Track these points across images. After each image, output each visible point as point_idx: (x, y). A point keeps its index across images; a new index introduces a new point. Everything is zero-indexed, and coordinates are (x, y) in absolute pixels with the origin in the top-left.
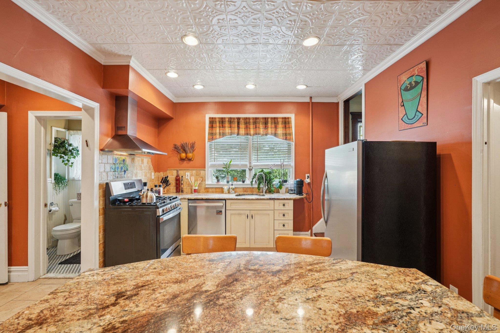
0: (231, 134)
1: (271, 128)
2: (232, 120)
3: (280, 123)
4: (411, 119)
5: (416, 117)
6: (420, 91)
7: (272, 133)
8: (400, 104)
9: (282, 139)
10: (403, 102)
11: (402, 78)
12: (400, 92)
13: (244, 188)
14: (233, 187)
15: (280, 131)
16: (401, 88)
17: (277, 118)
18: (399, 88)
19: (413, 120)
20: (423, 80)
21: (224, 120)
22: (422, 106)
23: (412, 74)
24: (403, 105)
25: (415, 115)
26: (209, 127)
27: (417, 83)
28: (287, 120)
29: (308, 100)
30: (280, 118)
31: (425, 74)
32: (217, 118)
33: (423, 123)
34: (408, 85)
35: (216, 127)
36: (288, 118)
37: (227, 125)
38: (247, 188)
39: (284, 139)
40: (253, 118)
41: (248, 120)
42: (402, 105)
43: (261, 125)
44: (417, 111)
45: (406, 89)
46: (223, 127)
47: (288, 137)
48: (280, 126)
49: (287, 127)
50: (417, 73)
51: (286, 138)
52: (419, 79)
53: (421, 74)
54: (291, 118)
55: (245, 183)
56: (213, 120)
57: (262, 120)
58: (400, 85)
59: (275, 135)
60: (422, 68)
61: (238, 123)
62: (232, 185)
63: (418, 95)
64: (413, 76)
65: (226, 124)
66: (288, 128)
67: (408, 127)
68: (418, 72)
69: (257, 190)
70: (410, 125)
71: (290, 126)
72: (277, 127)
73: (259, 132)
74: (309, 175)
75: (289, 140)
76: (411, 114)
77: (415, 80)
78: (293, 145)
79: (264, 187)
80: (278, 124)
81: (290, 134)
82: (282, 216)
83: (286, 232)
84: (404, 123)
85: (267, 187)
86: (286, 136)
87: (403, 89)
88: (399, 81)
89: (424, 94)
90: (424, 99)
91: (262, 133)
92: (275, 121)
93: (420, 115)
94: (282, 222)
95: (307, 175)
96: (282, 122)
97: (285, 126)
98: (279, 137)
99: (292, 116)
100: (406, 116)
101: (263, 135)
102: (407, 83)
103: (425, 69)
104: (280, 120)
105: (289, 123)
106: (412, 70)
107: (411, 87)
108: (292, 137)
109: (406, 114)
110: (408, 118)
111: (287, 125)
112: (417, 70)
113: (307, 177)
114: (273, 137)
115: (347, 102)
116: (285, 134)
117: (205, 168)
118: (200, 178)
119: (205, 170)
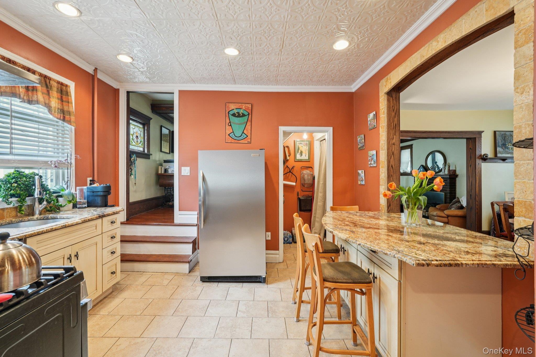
1: (43, 94)
3: (55, 89)
4: (236, 137)
5: (242, 136)
6: (246, 120)
7: (45, 103)
8: (227, 124)
9: (57, 118)
10: (230, 122)
11: (230, 106)
12: (227, 115)
15: (54, 103)
16: (228, 112)
17: (50, 79)
18: (227, 112)
19: (237, 138)
20: (249, 114)
22: (247, 130)
23: (240, 107)
24: (231, 125)
25: (242, 135)
27: (244, 115)
28: (64, 88)
29: (90, 70)
30: (54, 80)
31: (251, 112)
33: (248, 142)
34: (235, 113)
36: (67, 86)
39: (60, 119)
42: (229, 124)
44: (243, 132)
45: (234, 115)
47: (67, 117)
48: (55, 94)
49: (64, 99)
50: (244, 109)
51: (64, 117)
52: (246, 113)
53: (247, 111)
54: (69, 87)
58: (228, 110)
59: (48, 106)
60: (248, 107)
63: (244, 123)
64: (241, 109)
66: (66, 102)
67: (234, 141)
69: (15, 213)
70: (236, 141)
71: (70, 101)
72: (51, 94)
73: (18, 92)
74: (91, 179)
75: (69, 122)
76: (238, 133)
77: (242, 112)
78: (71, 132)
79: (37, 204)
80: (51, 88)
81: (69, 113)
82: (110, 240)
83: (114, 262)
84: (231, 138)
85: (45, 203)
86: (64, 114)
87: (231, 114)
88: (227, 107)
89: (249, 124)
90: (248, 127)
91: (22, 96)
92: (46, 82)
93: (245, 136)
94: (110, 249)
95: (89, 179)
96: (57, 89)
97: (62, 97)
98: (53, 112)
99: (72, 85)
100: (233, 133)
101: (24, 101)
102: (235, 111)
103: (251, 109)
104: (54, 84)
105: (67, 94)
106: (240, 104)
107: (238, 115)
108: (73, 118)
109: (233, 132)
110: (235, 136)
111: (64, 97)
112: (245, 107)
113: (89, 182)
114: (46, 110)
115: (128, 93)
116: (62, 111)
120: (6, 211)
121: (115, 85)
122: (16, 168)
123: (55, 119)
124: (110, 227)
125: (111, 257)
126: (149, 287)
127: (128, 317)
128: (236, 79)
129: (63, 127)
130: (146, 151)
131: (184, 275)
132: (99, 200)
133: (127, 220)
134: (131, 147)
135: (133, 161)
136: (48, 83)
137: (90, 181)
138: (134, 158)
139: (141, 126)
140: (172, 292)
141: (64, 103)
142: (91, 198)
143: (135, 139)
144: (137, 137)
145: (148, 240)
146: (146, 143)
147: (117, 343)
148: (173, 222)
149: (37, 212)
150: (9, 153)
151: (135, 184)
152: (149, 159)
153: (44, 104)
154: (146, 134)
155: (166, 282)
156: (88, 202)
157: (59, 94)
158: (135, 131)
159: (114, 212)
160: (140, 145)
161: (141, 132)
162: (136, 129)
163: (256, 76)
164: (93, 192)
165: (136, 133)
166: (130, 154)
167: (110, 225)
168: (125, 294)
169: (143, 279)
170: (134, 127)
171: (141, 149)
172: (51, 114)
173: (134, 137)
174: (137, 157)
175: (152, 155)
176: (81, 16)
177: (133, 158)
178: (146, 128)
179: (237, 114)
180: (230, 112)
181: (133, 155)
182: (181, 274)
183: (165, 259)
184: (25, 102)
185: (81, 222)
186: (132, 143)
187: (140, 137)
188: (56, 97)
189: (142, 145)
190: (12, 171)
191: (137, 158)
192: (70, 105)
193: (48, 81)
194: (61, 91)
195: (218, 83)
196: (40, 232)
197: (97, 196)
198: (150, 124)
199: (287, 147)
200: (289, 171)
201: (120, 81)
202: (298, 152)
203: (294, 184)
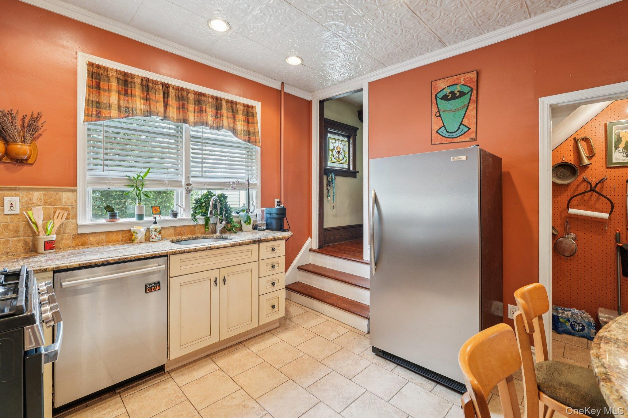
0: (149, 113)
1: (228, 118)
2: (151, 85)
3: (241, 112)
4: (449, 133)
5: (460, 130)
6: (467, 102)
7: (229, 127)
8: (434, 114)
9: (243, 140)
10: (439, 111)
11: (439, 85)
12: (434, 100)
13: (176, 227)
14: (158, 226)
15: (240, 126)
16: (436, 96)
17: (236, 103)
18: (433, 96)
19: (451, 134)
20: (471, 91)
21: (129, 80)
22: (469, 119)
23: (455, 83)
24: (440, 116)
25: (459, 128)
26: (90, 86)
27: (462, 94)
28: (250, 109)
29: (277, 86)
30: (240, 104)
31: (475, 85)
32: (112, 69)
33: (471, 138)
34: (448, 94)
35: (109, 91)
36: (252, 107)
37: (138, 91)
38: (184, 226)
39: (246, 141)
40: (196, 93)
41: (185, 93)
42: (438, 115)
43: (209, 109)
44: (461, 124)
45: (445, 98)
46: (126, 94)
47: (252, 138)
48: (240, 117)
49: (250, 121)
50: (463, 82)
51: (249, 138)
52: (466, 89)
53: (469, 85)
54: (255, 108)
55: (179, 217)
56: (101, 71)
57: (210, 100)
58: (435, 92)
59: (234, 130)
60: (471, 78)
61: (166, 95)
62: (155, 223)
63: (463, 107)
64: (457, 84)
65: (137, 90)
66: (252, 123)
67: (446, 141)
68: (465, 82)
69: (203, 230)
70: (450, 139)
71: (255, 121)
72: (236, 118)
73: (205, 121)
74: (278, 200)
75: (254, 143)
76: (452, 127)
77: (459, 89)
78: (258, 152)
79: (218, 223)
80: (237, 113)
81: (255, 134)
82: (271, 269)
83: (276, 294)
84: (440, 137)
85: (224, 222)
86: (249, 135)
87: (440, 97)
88: (434, 87)
89: (472, 106)
90: (472, 112)
91: (210, 123)
92: (232, 106)
93: (466, 129)
94: (270, 278)
95: (276, 200)
96: (243, 111)
97: (248, 119)
98: (239, 135)
99: (258, 105)
100: (444, 127)
101: (212, 128)
102: (447, 91)
103: (475, 80)
104: (240, 108)
105: (253, 115)
106: (455, 77)
107: (454, 96)
108: (259, 138)
109: (444, 126)
110: (447, 131)
111: (250, 118)
112: (464, 79)
113: (276, 203)
114: (230, 134)
115: (322, 102)
116: (248, 133)
117: (75, 185)
118: (62, 212)
119: (75, 191)
120: (197, 227)
121: (306, 96)
122: (207, 189)
123: (241, 141)
124: (270, 254)
125: (270, 288)
127: (267, 365)
128: (441, 37)
129: (252, 148)
130: (351, 169)
131: (361, 333)
132: (274, 223)
133: (319, 248)
134: (329, 164)
135: (330, 180)
136: (234, 108)
137: (278, 202)
138: (332, 177)
139: (346, 139)
140: (332, 352)
141: (250, 125)
142: (269, 221)
143: (336, 155)
144: (339, 152)
145: (332, 275)
146: (351, 158)
148: (362, 258)
149: (218, 231)
150: (201, 176)
151: (334, 206)
152: (355, 177)
153: (227, 128)
154: (351, 148)
157: (245, 117)
158: (335, 145)
159: (275, 238)
160: (344, 161)
161: (344, 146)
162: (338, 144)
163: (474, 14)
164: (270, 214)
165: (337, 148)
166: (324, 171)
167: (271, 252)
168: (285, 336)
170: (334, 141)
171: (346, 166)
172: (237, 137)
173: (334, 153)
174: (335, 175)
175: (358, 172)
177: (330, 177)
178: (351, 141)
179: (450, 95)
180: (438, 95)
181: (331, 173)
182: (357, 331)
183: (345, 306)
184: (214, 129)
186: (331, 159)
187: (343, 152)
188: (241, 120)
189: (346, 161)
190: (205, 192)
191: (336, 177)
192: (255, 125)
193: (234, 106)
194: (248, 113)
195: (416, 55)
196: (181, 251)
197: (273, 218)
198: (356, 136)
199: (583, 139)
200: (589, 189)
201: (310, 90)
202: (617, 147)
203: (606, 216)
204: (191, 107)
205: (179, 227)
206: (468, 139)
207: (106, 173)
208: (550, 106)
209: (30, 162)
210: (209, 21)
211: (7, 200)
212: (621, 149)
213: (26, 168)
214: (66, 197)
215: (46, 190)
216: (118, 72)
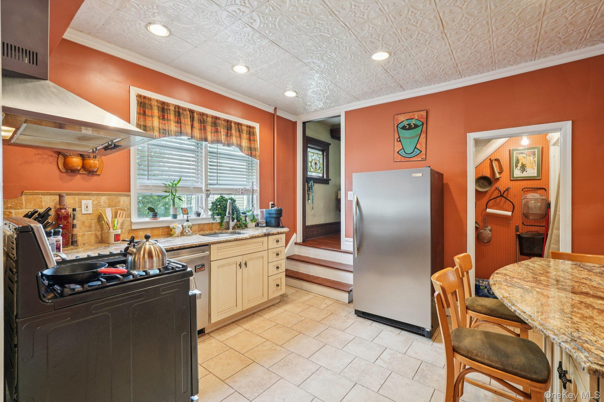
0: (181, 133)
1: (236, 137)
2: (181, 111)
3: (245, 132)
4: (407, 154)
5: (414, 152)
6: (419, 132)
7: (237, 144)
8: (396, 140)
9: (247, 155)
10: (399, 137)
11: (399, 118)
12: (396, 129)
13: (199, 224)
14: (190, 223)
15: (245, 143)
16: (397, 126)
18: (396, 126)
20: (423, 124)
21: (166, 107)
22: (421, 144)
23: (411, 117)
24: (400, 141)
25: (414, 151)
26: (139, 113)
27: (416, 126)
28: (252, 130)
29: (271, 111)
30: (244, 125)
31: (425, 121)
32: (154, 99)
33: (422, 159)
34: (406, 125)
35: (152, 116)
36: (253, 128)
37: (172, 117)
38: (205, 224)
39: (248, 155)
40: (213, 117)
41: (205, 117)
42: (399, 140)
43: (222, 130)
44: (415, 148)
45: (404, 128)
46: (163, 118)
47: (253, 152)
48: (245, 136)
49: (252, 139)
50: (417, 118)
51: (251, 153)
52: (419, 123)
53: (421, 120)
54: (255, 128)
55: (201, 217)
56: (147, 101)
57: (223, 122)
58: (396, 123)
59: (240, 146)
60: (422, 116)
61: (192, 119)
62: (188, 221)
63: (417, 136)
64: (413, 119)
65: (172, 115)
66: (253, 140)
67: (405, 159)
68: (418, 118)
69: (218, 227)
70: (407, 158)
71: (255, 139)
72: (242, 137)
73: (220, 139)
74: (272, 203)
75: (255, 157)
76: (409, 149)
77: (414, 123)
78: (257, 164)
79: (231, 221)
80: (242, 132)
81: (255, 149)
82: (275, 256)
83: (279, 276)
84: (400, 156)
85: (235, 221)
86: (251, 150)
87: (401, 127)
88: (396, 120)
89: (423, 136)
90: (423, 140)
91: (223, 141)
92: (238, 127)
93: (419, 152)
94: (275, 264)
95: (271, 203)
96: (247, 131)
97: (250, 137)
98: (243, 150)
99: (257, 126)
100: (403, 150)
101: (224, 145)
102: (406, 123)
103: (425, 117)
104: (244, 128)
105: (254, 134)
106: (411, 114)
107: (410, 127)
108: (258, 153)
109: (403, 148)
110: (405, 152)
111: (251, 137)
112: (418, 115)
113: (270, 206)
114: (238, 149)
115: (304, 123)
116: (250, 149)
117: (129, 191)
118: (122, 212)
119: (130, 196)
120: (214, 225)
121: (292, 118)
122: (221, 194)
123: (245, 155)
124: (275, 245)
125: (275, 271)
126: (307, 307)
127: (280, 326)
128: (402, 85)
129: (252, 161)
130: (325, 177)
131: (344, 304)
132: (273, 221)
133: (303, 242)
134: (309, 173)
135: (310, 186)
136: (240, 129)
137: (272, 204)
138: (311, 184)
139: (321, 153)
140: (325, 317)
141: (252, 142)
142: (268, 219)
143: (314, 166)
144: (316, 163)
145: (316, 262)
146: (325, 169)
147: (264, 344)
148: (340, 248)
149: (231, 228)
150: (216, 183)
151: (313, 208)
152: (328, 184)
153: (236, 145)
154: (325, 160)
155: (323, 306)
156: (266, 223)
157: (248, 136)
158: (313, 158)
159: (279, 232)
160: (319, 171)
161: (320, 158)
162: (315, 156)
163: (426, 74)
164: (270, 214)
165: (315, 160)
166: (307, 180)
167: (276, 243)
168: (287, 307)
169: (305, 298)
170: (312, 155)
171: (321, 175)
172: (242, 152)
173: (313, 164)
174: (314, 183)
175: (330, 180)
176: (249, 70)
177: (310, 184)
178: (325, 154)
179: (408, 126)
180: (399, 126)
181: (311, 180)
182: (340, 302)
183: (329, 284)
184: (225, 146)
185: (249, 238)
186: (310, 169)
187: (319, 164)
188: (245, 138)
189: (321, 171)
190: (219, 196)
191: (314, 184)
192: (256, 143)
193: (240, 126)
194: (250, 132)
195: (383, 94)
196: (218, 241)
197: (272, 217)
198: (328, 150)
199: (496, 160)
200: (499, 195)
201: (295, 113)
202: (516, 166)
203: (510, 213)
204: (209, 128)
205: (202, 224)
206: (420, 159)
207: (149, 181)
208: (474, 139)
209: (98, 173)
210: (233, 67)
211: (83, 202)
212: (519, 168)
213: (95, 178)
214: (123, 200)
215: (110, 195)
216: (158, 102)
